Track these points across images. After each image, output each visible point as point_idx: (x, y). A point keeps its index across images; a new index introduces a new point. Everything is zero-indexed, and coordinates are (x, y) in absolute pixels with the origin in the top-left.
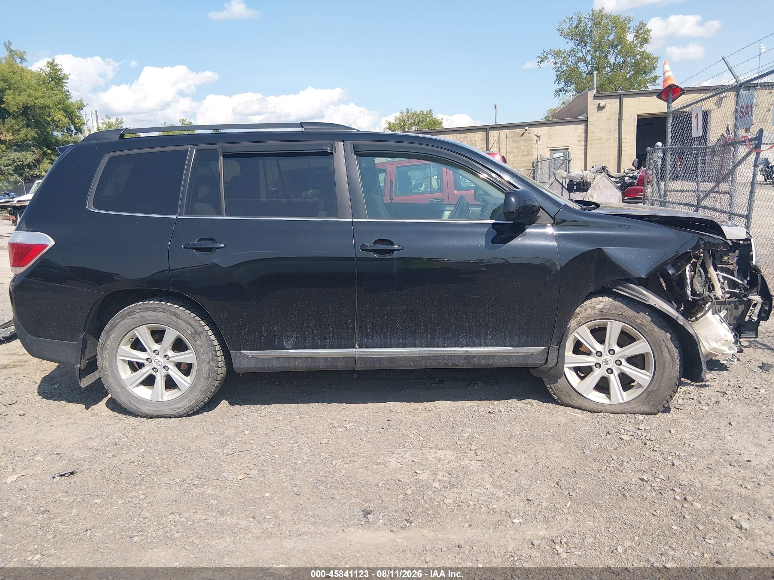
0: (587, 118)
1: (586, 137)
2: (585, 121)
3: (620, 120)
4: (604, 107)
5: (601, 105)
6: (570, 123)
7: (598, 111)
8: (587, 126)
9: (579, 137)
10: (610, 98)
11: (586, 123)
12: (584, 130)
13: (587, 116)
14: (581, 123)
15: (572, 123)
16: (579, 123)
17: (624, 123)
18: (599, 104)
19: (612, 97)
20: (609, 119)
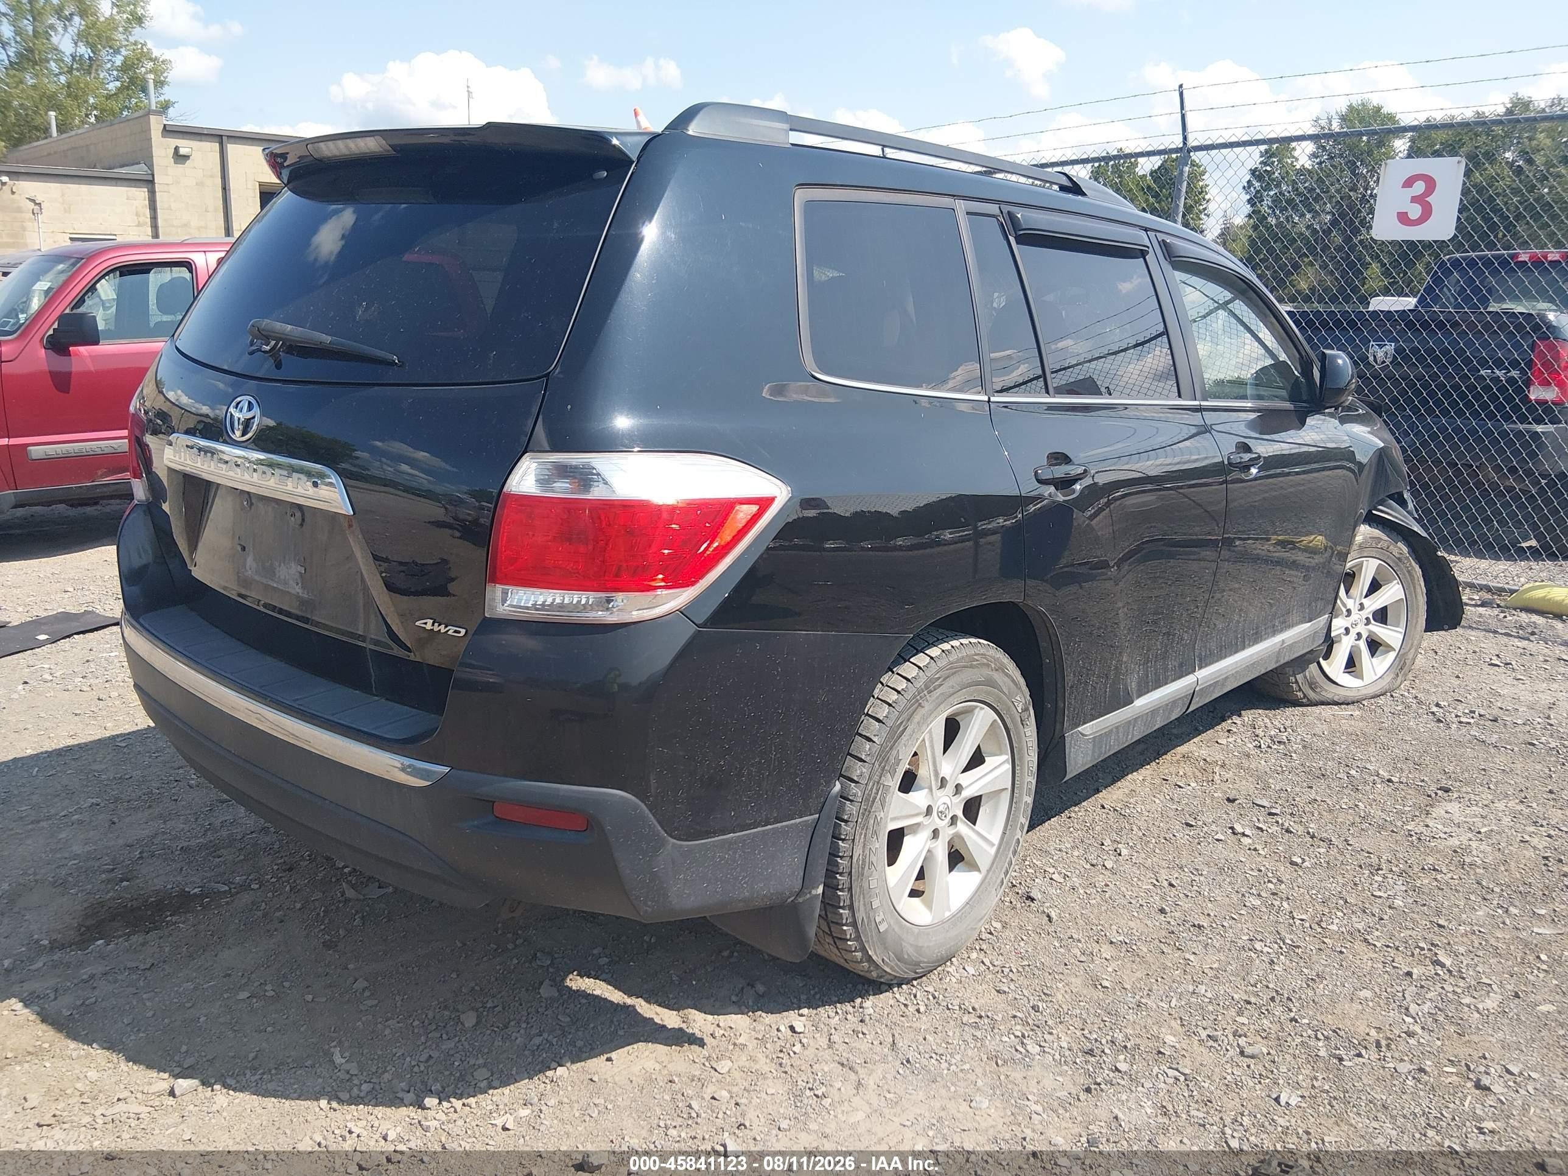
0: (153, 175)
1: (154, 218)
2: (149, 183)
3: (225, 189)
4: (186, 157)
5: (182, 151)
6: (114, 182)
7: (175, 163)
8: (152, 193)
9: (137, 215)
10: (199, 138)
11: (150, 186)
12: (147, 202)
13: (152, 170)
14: (138, 183)
15: (119, 182)
16: (133, 183)
17: (233, 196)
18: (176, 149)
19: (203, 138)
20: (200, 184)
